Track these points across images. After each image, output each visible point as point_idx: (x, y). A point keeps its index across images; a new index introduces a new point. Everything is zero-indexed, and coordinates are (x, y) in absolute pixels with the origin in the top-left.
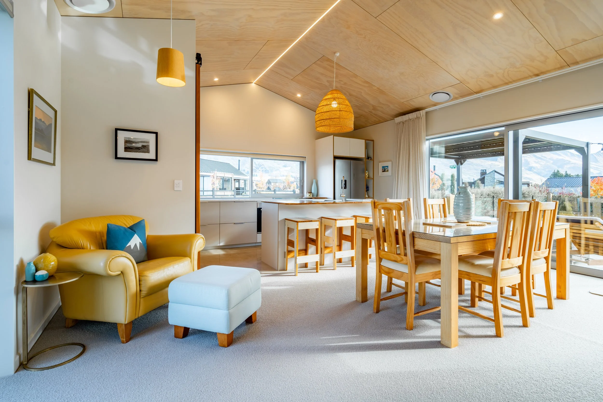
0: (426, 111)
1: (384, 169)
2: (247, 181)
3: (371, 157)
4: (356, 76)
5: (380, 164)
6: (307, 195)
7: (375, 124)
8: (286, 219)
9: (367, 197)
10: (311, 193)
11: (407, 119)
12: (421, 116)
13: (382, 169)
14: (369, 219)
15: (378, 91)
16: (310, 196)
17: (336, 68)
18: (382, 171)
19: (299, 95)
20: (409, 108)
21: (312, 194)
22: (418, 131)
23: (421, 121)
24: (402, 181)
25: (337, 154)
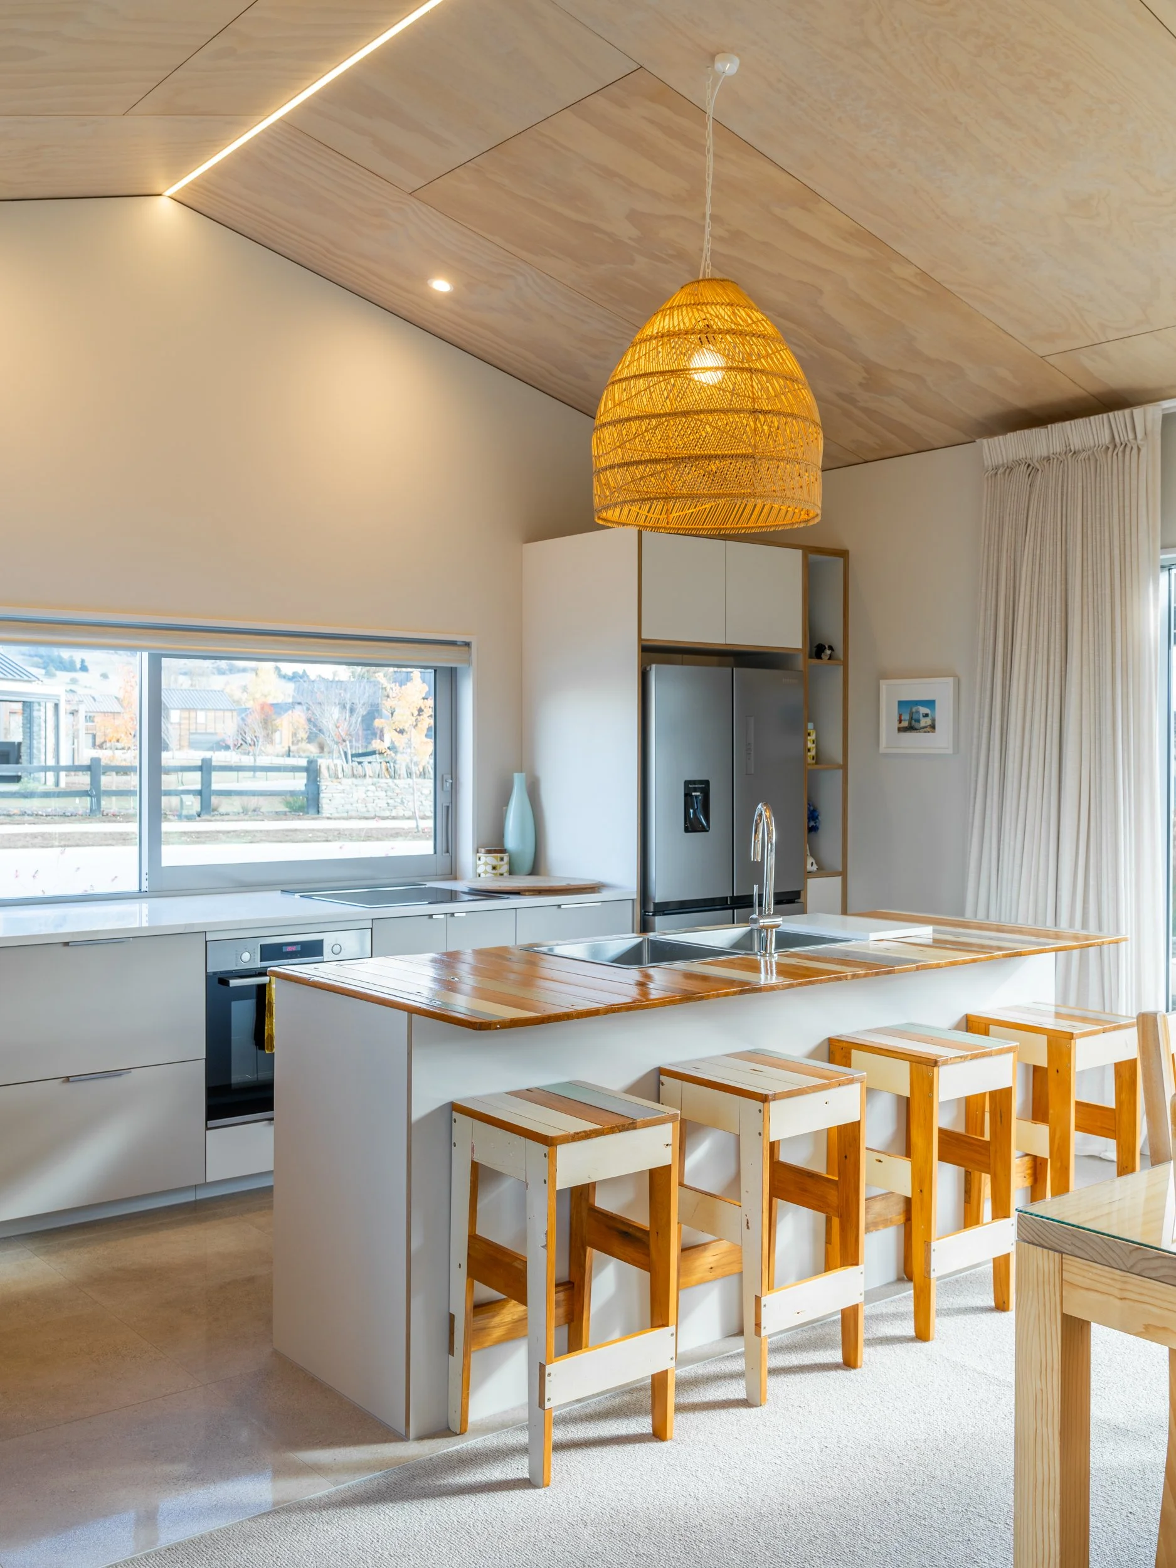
0: (1163, 410)
1: (911, 718)
2: (43, 709)
3: (831, 648)
4: (809, 197)
5: (884, 685)
6: (476, 866)
7: (855, 460)
8: (454, 1107)
9: (815, 868)
10: (503, 851)
11: (1058, 448)
12: (1136, 438)
13: (900, 716)
14: (936, 1069)
15: (917, 287)
16: (494, 868)
17: (715, 155)
18: (896, 725)
19: (441, 285)
20: (1064, 389)
21: (506, 857)
22: (1116, 520)
23: (1134, 465)
24: (1023, 791)
25: (661, 633)
